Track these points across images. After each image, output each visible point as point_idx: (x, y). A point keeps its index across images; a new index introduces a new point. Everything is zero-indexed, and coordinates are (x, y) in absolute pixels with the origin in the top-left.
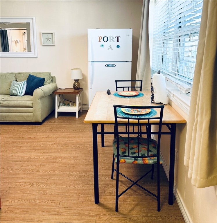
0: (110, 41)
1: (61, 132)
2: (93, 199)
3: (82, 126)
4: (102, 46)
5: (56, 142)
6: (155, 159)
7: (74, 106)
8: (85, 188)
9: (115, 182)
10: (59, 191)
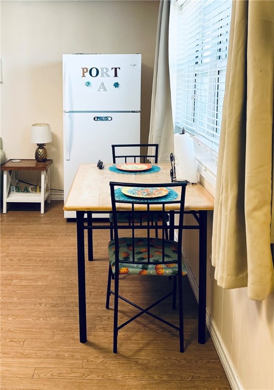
0: (102, 76)
1: (16, 237)
2: (78, 337)
3: (52, 227)
4: (88, 84)
5: (9, 253)
6: (175, 268)
7: (36, 191)
8: (63, 321)
9: (112, 313)
10: (20, 326)
